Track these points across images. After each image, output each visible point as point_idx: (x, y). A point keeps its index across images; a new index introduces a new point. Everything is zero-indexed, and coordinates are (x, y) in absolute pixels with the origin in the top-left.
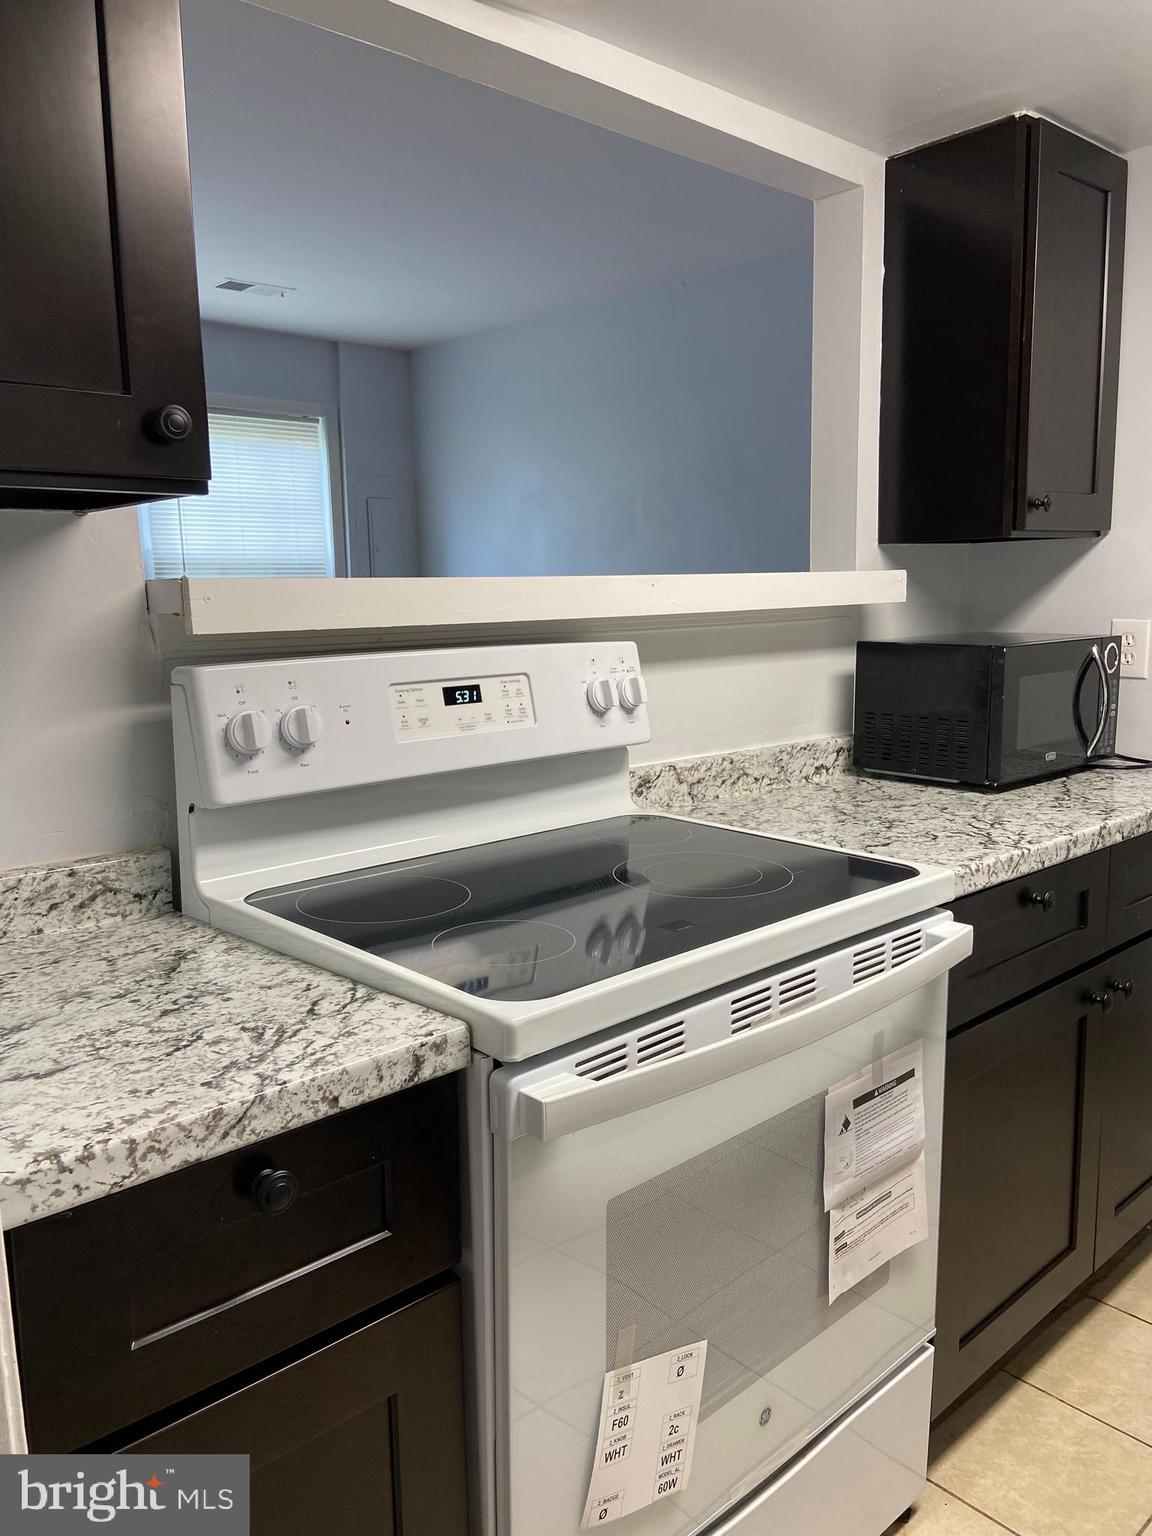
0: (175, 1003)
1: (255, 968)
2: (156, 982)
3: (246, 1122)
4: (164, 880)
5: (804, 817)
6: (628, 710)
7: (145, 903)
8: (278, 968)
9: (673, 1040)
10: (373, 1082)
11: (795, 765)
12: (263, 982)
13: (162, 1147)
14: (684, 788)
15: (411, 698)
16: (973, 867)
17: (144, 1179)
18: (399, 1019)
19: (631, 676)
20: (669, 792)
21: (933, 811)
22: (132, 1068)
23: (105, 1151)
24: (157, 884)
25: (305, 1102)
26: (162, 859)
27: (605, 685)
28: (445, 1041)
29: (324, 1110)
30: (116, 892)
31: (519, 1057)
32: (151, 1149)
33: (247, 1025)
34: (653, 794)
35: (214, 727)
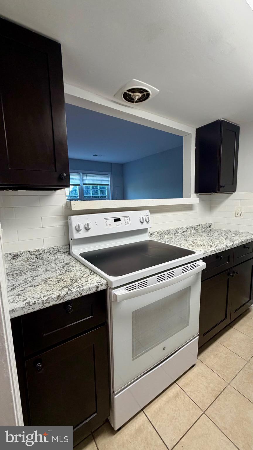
0: (62, 273)
1: (78, 267)
2: (61, 269)
3: (64, 298)
4: (68, 250)
5: (179, 241)
6: (147, 222)
7: (65, 253)
8: (81, 267)
9: (145, 284)
10: (89, 291)
11: (179, 231)
12: (78, 270)
13: (49, 302)
14: (159, 235)
15: (108, 221)
16: (207, 252)
17: (45, 307)
18: (96, 279)
19: (148, 216)
20: (156, 236)
21: (202, 240)
22: (50, 286)
23: (38, 302)
24: (67, 250)
25: (76, 294)
26: (68, 246)
27: (143, 218)
28: (103, 284)
29: (79, 296)
30: (60, 252)
31: (113, 287)
32: (47, 302)
33: (71, 278)
34: (153, 236)
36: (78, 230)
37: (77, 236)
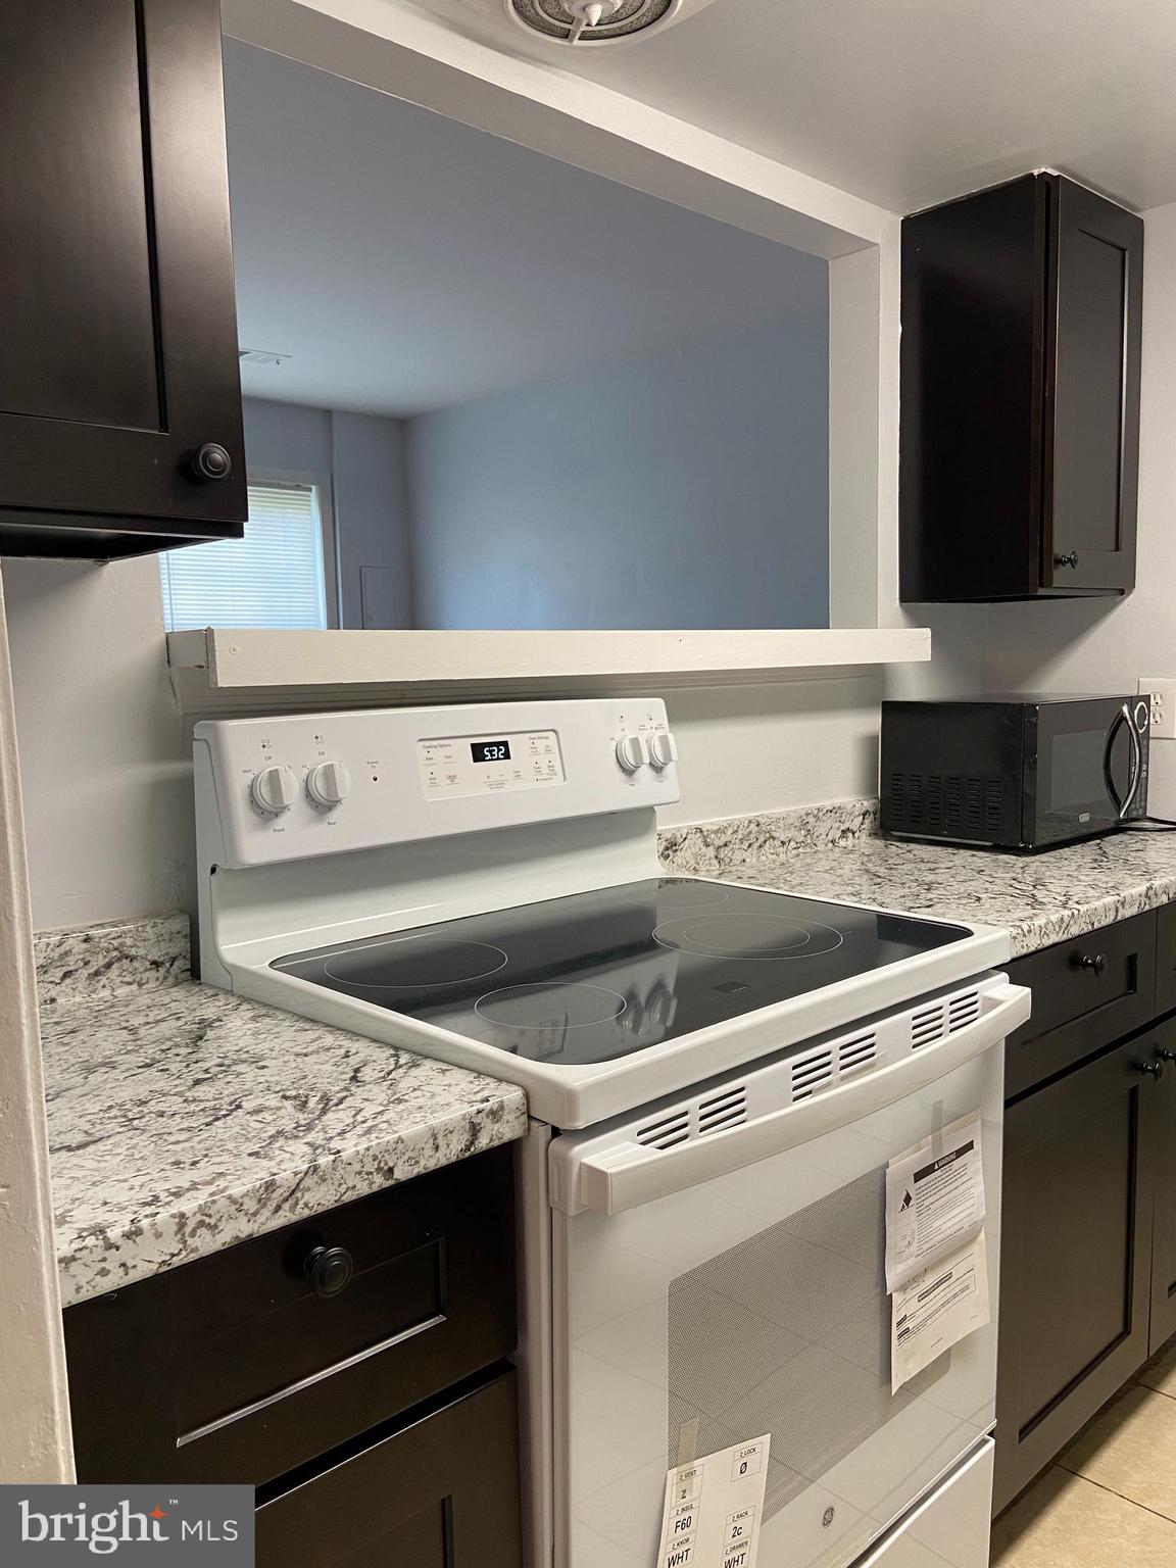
0: (206, 1071)
1: (288, 1035)
2: (183, 1051)
3: (299, 1195)
4: (182, 946)
5: (838, 880)
6: (657, 768)
7: (162, 970)
8: (311, 1035)
10: (429, 1152)
11: (821, 829)
12: (298, 1050)
13: (212, 1221)
14: (711, 851)
15: (438, 754)
16: (1026, 928)
17: (193, 1257)
18: (450, 1085)
19: (660, 733)
20: (695, 855)
21: (970, 874)
22: (172, 1139)
23: (153, 1225)
24: (174, 951)
25: (360, 1173)
26: (180, 924)
27: (635, 742)
28: (502, 1107)
29: (379, 1182)
30: (132, 959)
31: (581, 1124)
32: (201, 1224)
33: (288, 1094)
34: (679, 858)
35: (239, 785)
36: (267, 812)
37: (258, 846)
